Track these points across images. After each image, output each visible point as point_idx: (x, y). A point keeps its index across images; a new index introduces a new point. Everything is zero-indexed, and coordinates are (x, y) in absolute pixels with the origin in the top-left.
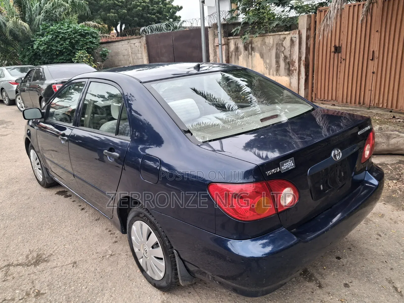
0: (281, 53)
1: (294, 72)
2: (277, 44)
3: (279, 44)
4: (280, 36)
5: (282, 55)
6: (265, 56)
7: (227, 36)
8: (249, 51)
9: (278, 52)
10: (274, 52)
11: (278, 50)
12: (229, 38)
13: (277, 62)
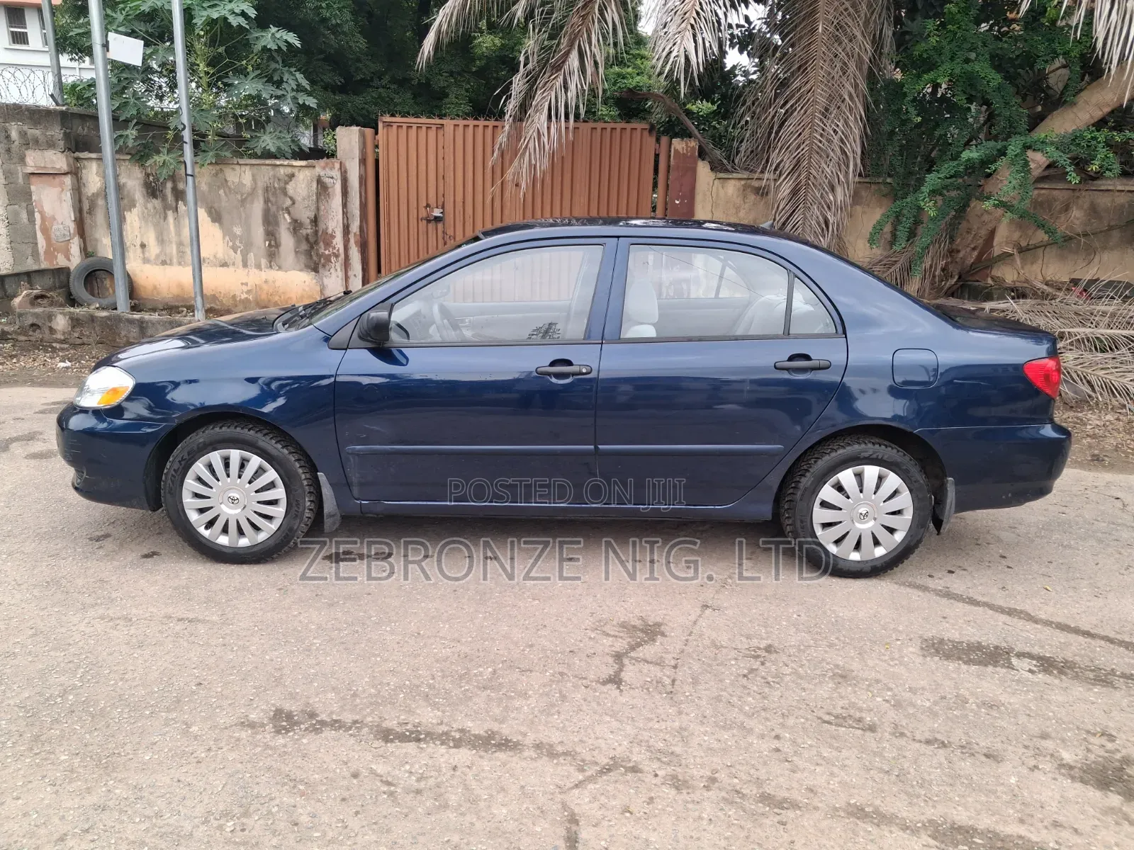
0: (281, 213)
1: (333, 259)
2: (267, 190)
3: (275, 188)
4: (277, 169)
5: (284, 218)
6: (225, 217)
7: (73, 150)
8: (164, 199)
9: (273, 209)
10: (257, 208)
11: (272, 204)
12: (82, 155)
13: (271, 235)
